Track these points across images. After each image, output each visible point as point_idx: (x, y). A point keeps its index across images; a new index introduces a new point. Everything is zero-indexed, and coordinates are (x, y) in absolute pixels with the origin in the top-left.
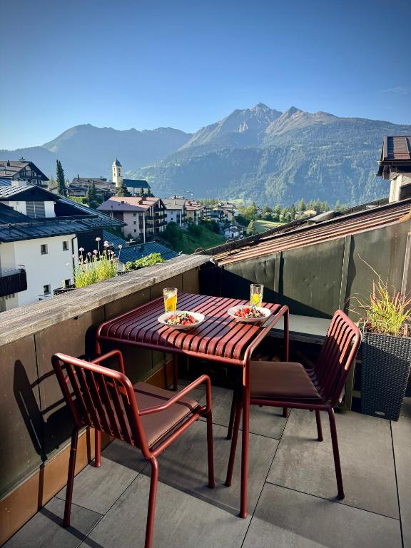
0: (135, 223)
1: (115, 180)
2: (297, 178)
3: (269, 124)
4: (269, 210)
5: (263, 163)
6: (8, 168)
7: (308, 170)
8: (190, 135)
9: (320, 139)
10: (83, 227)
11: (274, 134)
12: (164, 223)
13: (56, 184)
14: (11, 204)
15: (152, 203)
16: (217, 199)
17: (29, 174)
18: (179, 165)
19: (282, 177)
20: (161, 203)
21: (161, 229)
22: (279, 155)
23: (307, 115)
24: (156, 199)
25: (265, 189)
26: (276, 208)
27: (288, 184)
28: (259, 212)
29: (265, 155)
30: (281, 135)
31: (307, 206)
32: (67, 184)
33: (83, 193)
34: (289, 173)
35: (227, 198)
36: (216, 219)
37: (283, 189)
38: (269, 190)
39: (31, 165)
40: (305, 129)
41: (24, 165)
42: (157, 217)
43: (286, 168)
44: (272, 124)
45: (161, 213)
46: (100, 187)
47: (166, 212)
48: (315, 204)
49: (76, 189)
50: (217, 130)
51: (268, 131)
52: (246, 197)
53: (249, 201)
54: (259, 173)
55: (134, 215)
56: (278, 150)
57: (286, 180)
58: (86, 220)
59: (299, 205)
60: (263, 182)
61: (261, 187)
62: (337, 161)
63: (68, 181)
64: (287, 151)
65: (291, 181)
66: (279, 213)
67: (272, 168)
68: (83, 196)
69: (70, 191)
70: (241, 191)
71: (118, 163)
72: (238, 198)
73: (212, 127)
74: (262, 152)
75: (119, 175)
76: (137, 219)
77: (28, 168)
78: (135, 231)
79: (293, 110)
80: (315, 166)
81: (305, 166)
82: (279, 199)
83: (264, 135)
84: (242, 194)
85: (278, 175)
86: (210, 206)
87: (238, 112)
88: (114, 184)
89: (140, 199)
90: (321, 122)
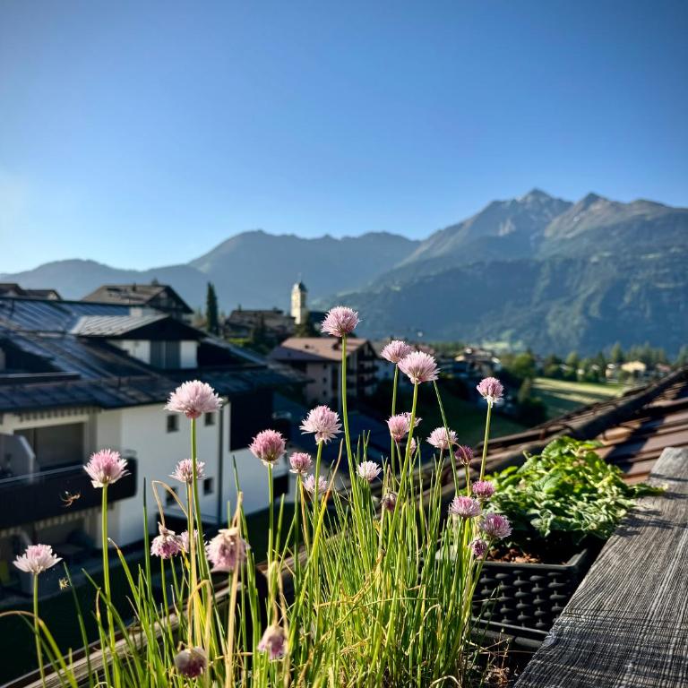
0: (325, 380)
1: (296, 313)
2: (604, 307)
3: (549, 222)
4: (557, 361)
5: (543, 283)
6: (132, 294)
7: (623, 294)
8: (417, 243)
9: (643, 243)
10: (241, 384)
11: (561, 236)
12: (374, 380)
13: (205, 318)
14: (127, 345)
15: (353, 348)
16: (463, 341)
17: (164, 303)
18: (398, 289)
19: (578, 306)
20: (370, 348)
21: (369, 390)
22: (571, 270)
23: (616, 206)
24: (360, 342)
25: (547, 326)
26: (570, 357)
27: (589, 318)
28: (539, 365)
29: (545, 270)
30: (573, 239)
31: (626, 355)
32: (221, 320)
33: (244, 333)
34: (590, 299)
35: (479, 341)
36: (463, 376)
37: (580, 326)
38: (553, 327)
39: (168, 290)
40: (614, 227)
41: (156, 291)
42: (362, 370)
43: (584, 291)
44: (556, 221)
45: (368, 364)
46: (271, 323)
47: (377, 363)
48: (641, 351)
49: (234, 326)
50: (461, 233)
51: (548, 233)
52: (513, 339)
53: (519, 345)
54: (536, 299)
55: (325, 367)
56: (569, 262)
57: (585, 311)
58: (247, 373)
59: (612, 352)
60: (544, 313)
61: (539, 322)
62: (676, 279)
63: (223, 315)
64: (585, 263)
65: (594, 312)
66: (575, 365)
67: (558, 290)
68: (244, 337)
69: (225, 331)
70: (503, 329)
71: (302, 287)
72: (499, 340)
73: (453, 230)
74: (540, 265)
75: (303, 305)
76: (328, 373)
77: (163, 295)
78: (325, 393)
79: (592, 198)
80: (635, 288)
81: (618, 288)
82: (575, 342)
83: (541, 239)
84: (507, 334)
85: (569, 303)
86: (451, 353)
87: (496, 205)
88: (294, 318)
89: (335, 341)
90: (643, 215)
